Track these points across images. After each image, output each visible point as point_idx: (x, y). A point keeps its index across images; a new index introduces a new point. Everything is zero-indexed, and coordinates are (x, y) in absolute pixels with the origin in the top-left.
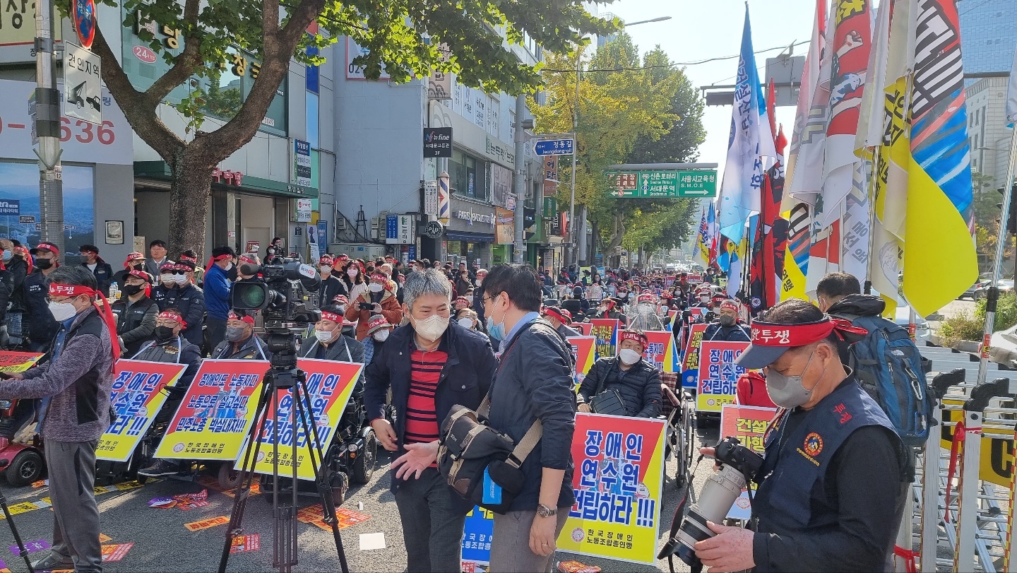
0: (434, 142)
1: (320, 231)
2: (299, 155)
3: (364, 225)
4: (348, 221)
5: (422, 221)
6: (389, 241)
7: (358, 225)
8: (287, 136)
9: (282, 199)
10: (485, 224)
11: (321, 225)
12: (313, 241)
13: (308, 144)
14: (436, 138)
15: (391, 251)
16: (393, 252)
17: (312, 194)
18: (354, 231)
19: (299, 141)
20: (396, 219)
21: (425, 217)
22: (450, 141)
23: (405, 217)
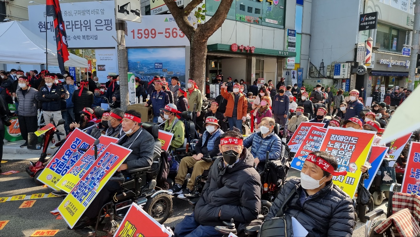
0: (365, 21)
1: (299, 73)
2: (289, 37)
3: (323, 69)
4: (316, 68)
6: (336, 77)
7: (320, 69)
8: (284, 28)
9: (280, 58)
11: (300, 70)
12: (294, 78)
13: (295, 31)
14: (367, 19)
15: (336, 82)
16: (337, 83)
17: (293, 55)
18: (318, 73)
19: (290, 30)
20: (340, 66)
21: (356, 64)
22: (375, 20)
23: (345, 64)
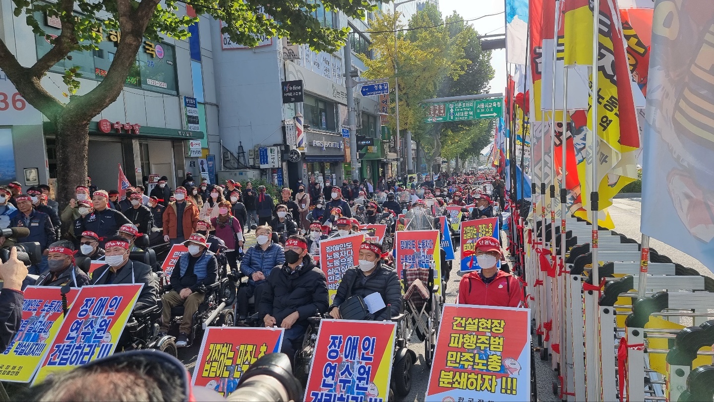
0: (289, 91)
1: (209, 163)
2: (188, 108)
3: (244, 156)
4: (231, 154)
5: (286, 150)
6: (263, 166)
7: (239, 156)
8: (178, 95)
9: (178, 141)
10: (335, 148)
11: (210, 158)
12: (204, 170)
13: (195, 99)
14: (291, 88)
15: (265, 173)
16: (266, 174)
17: (199, 136)
18: (237, 161)
19: (187, 98)
20: (266, 150)
21: (287, 147)
22: (301, 90)
23: (273, 148)
